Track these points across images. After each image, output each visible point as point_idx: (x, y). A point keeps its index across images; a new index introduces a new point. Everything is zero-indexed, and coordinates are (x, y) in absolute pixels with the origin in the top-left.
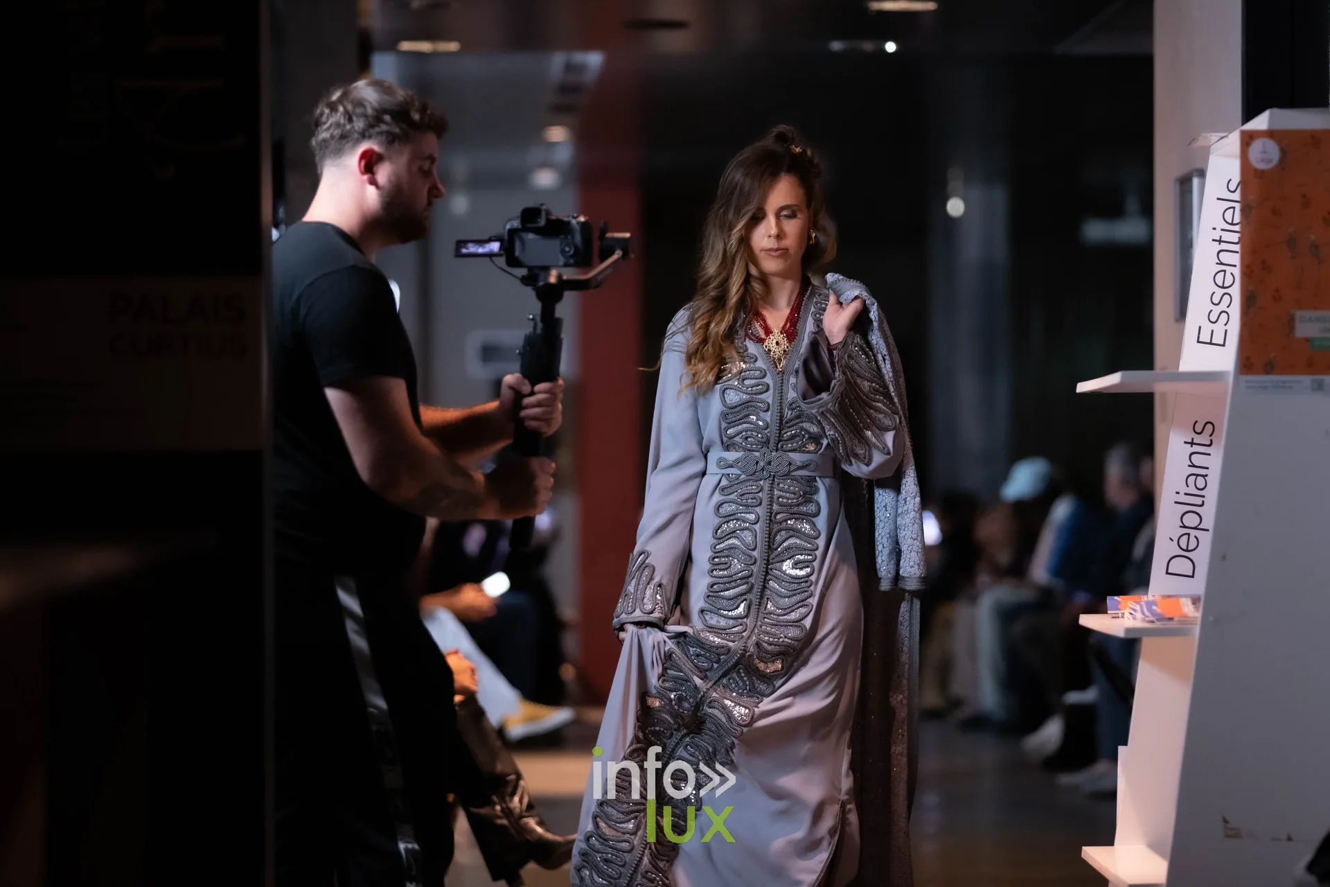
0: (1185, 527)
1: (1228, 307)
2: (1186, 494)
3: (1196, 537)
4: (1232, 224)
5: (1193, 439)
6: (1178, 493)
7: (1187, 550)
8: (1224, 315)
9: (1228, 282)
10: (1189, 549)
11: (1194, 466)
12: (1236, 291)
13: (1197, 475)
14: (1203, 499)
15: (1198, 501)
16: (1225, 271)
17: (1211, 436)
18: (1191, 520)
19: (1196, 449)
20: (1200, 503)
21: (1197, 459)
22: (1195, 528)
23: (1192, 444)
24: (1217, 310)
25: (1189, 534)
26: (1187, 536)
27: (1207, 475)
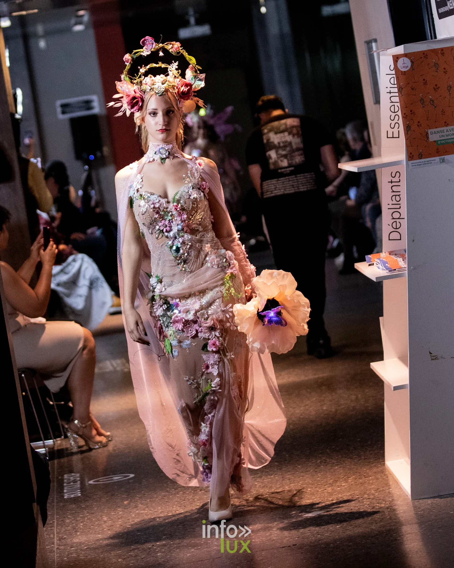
0: (394, 219)
1: (398, 120)
2: (392, 204)
3: (399, 222)
4: (394, 84)
5: (392, 180)
6: (389, 204)
7: (396, 229)
8: (397, 124)
9: (396, 110)
10: (397, 228)
11: (394, 192)
12: (399, 113)
13: (396, 195)
14: (400, 205)
15: (398, 206)
16: (394, 105)
17: (399, 177)
18: (396, 215)
19: (393, 184)
20: (399, 207)
21: (395, 189)
22: (399, 218)
23: (392, 182)
24: (393, 123)
25: (396, 222)
26: (395, 222)
27: (400, 195)
